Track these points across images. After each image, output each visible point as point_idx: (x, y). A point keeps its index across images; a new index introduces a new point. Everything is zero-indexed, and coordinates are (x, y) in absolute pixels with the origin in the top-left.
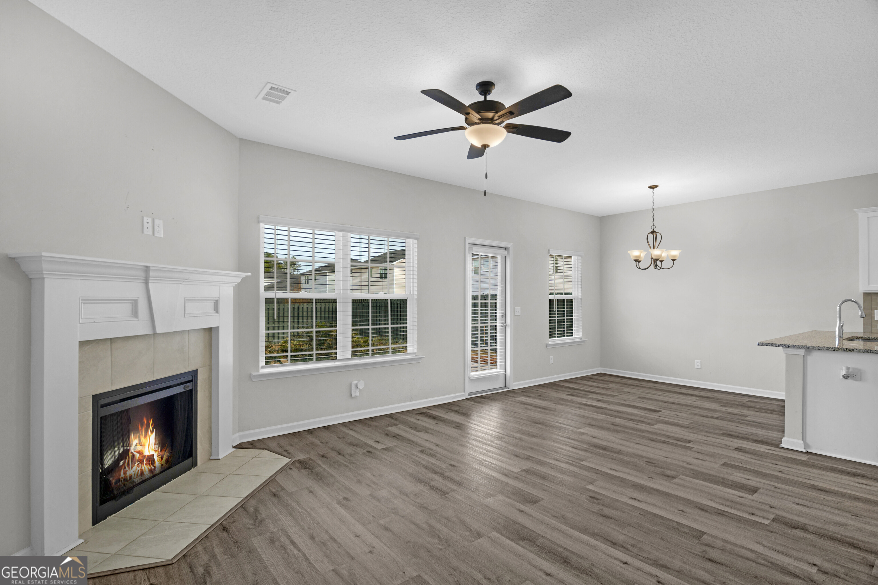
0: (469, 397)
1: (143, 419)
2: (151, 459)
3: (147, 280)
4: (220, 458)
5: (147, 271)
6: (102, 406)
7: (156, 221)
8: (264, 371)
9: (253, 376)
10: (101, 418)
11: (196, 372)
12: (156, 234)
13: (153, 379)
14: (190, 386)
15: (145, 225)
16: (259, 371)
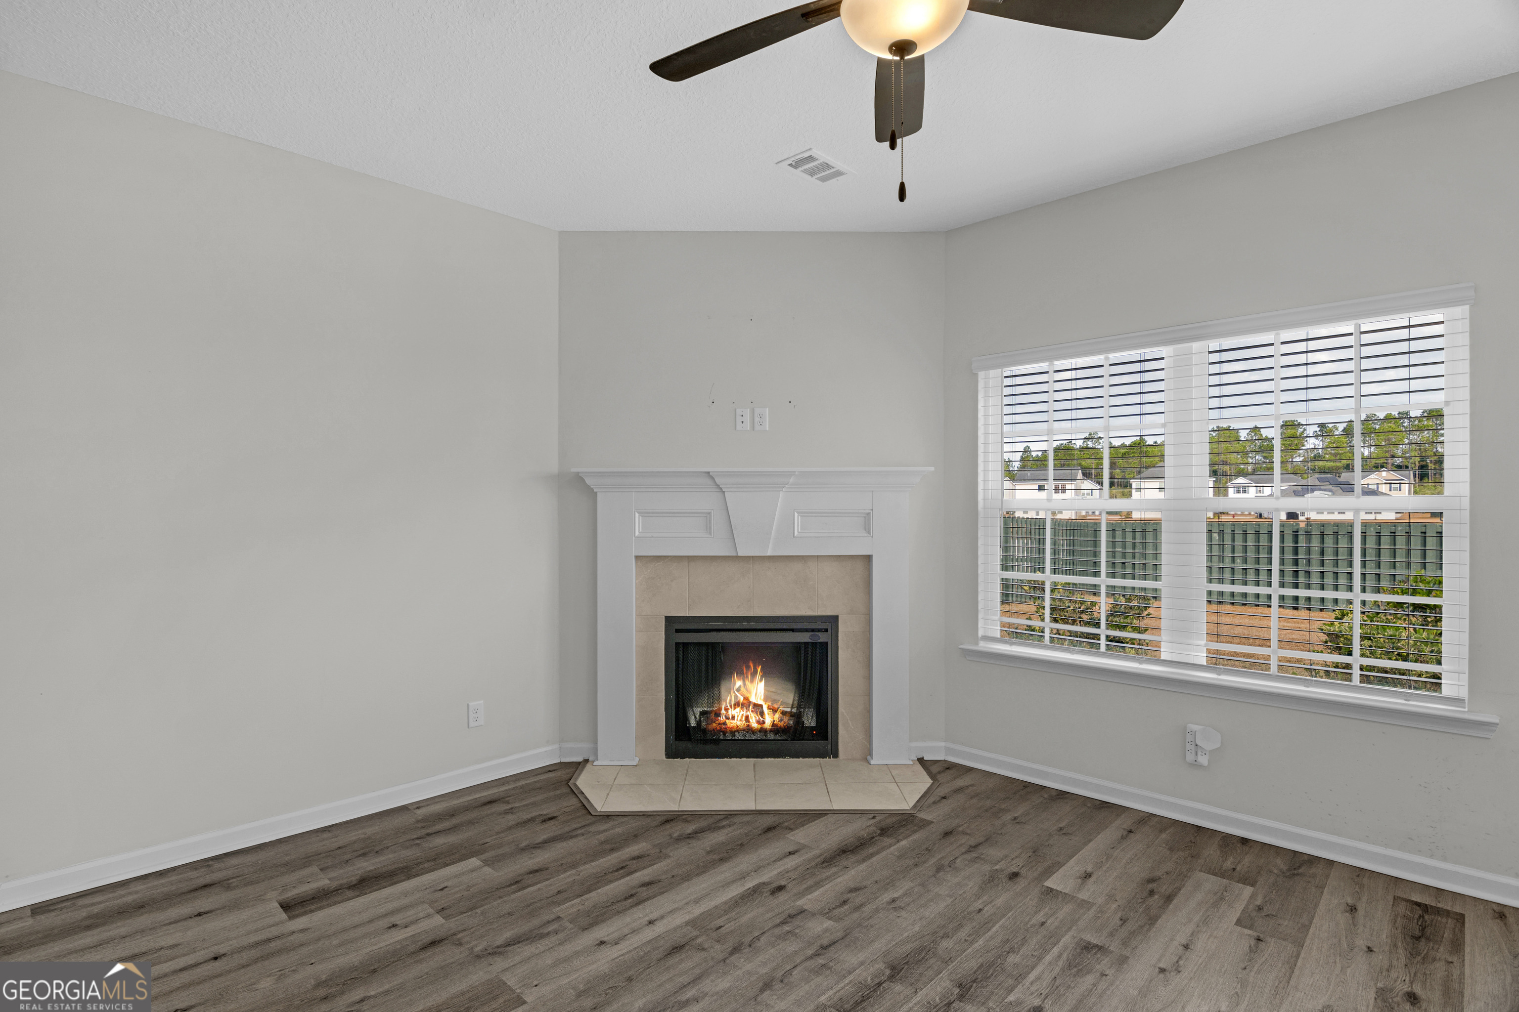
1: (748, 663)
2: (758, 708)
3: (721, 489)
4: (872, 762)
5: (712, 478)
6: (677, 631)
7: (758, 411)
8: (984, 646)
9: (963, 650)
10: (677, 644)
11: (835, 619)
12: (757, 427)
13: (751, 614)
14: (822, 638)
15: (739, 419)
16: (977, 644)
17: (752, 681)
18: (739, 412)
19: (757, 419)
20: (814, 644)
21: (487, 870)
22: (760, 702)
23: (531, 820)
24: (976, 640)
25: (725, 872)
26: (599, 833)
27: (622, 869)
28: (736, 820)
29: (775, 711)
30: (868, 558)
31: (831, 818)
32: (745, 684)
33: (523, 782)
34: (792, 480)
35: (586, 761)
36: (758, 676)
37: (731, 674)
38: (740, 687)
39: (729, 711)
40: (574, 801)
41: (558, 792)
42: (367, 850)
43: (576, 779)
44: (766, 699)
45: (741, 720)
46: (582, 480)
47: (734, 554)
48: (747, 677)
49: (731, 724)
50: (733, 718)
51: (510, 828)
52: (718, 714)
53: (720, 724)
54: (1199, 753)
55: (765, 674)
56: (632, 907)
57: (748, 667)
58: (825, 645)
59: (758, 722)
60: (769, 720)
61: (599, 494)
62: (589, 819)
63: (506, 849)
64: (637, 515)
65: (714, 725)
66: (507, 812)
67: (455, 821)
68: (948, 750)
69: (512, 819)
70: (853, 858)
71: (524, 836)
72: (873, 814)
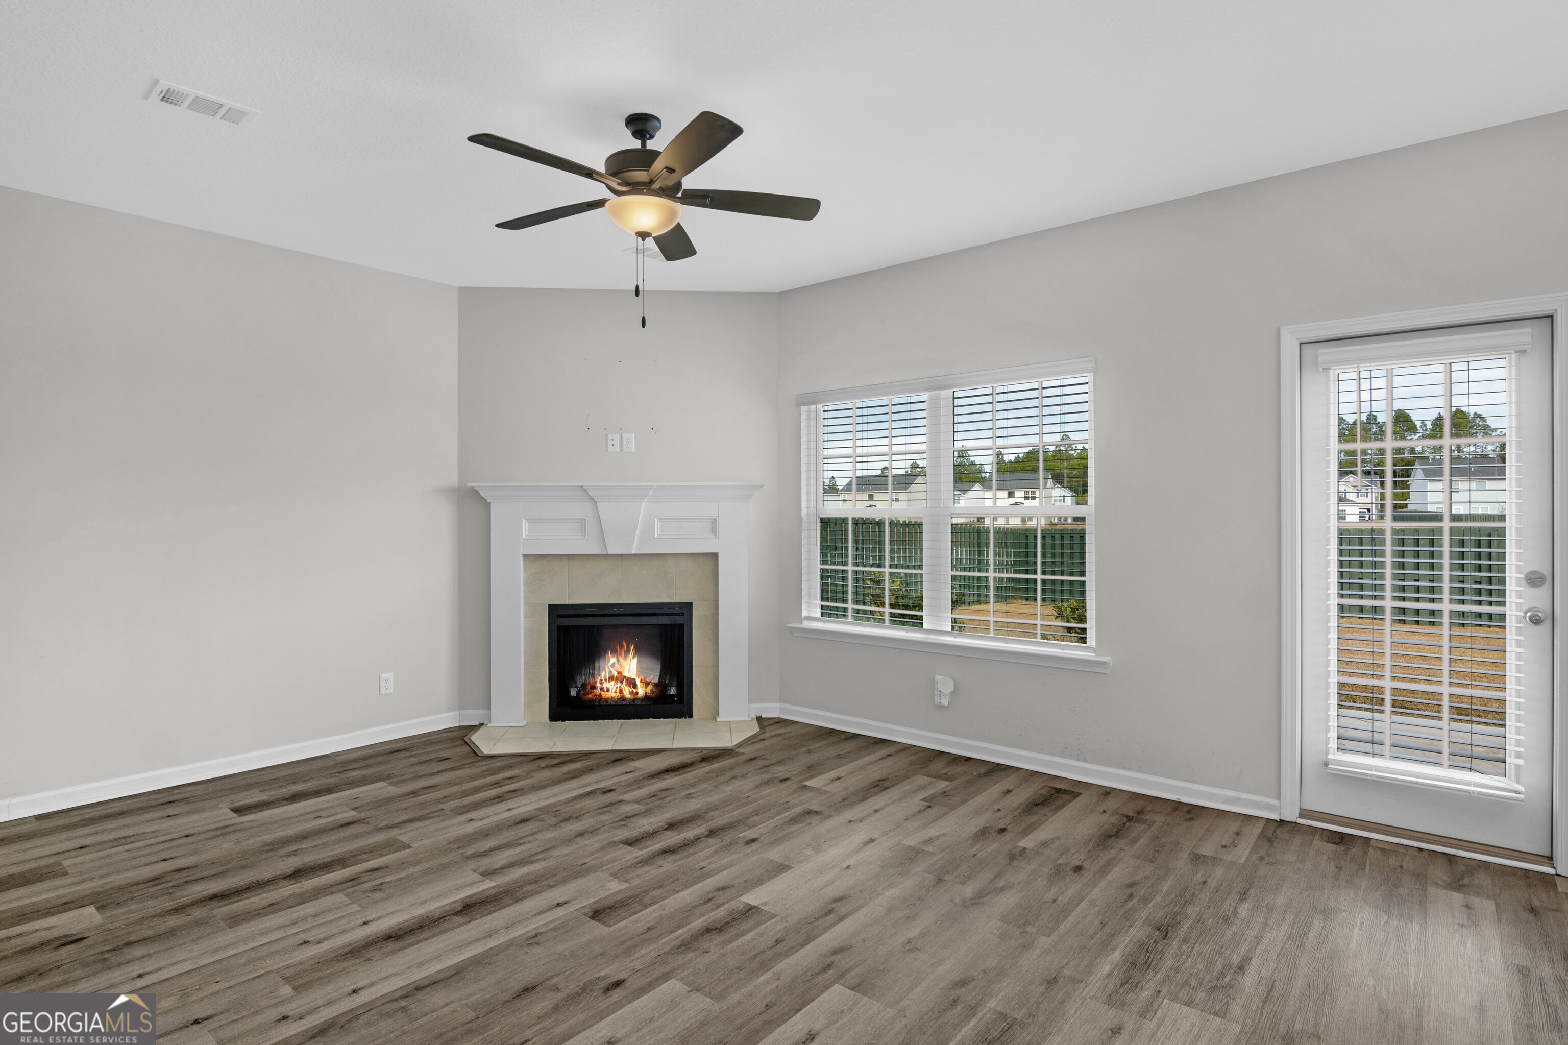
0: (1300, 821)
1: (622, 642)
2: (632, 683)
3: (593, 499)
4: (718, 720)
5: (585, 491)
6: (559, 616)
7: (625, 436)
8: (807, 624)
9: (790, 628)
10: (559, 627)
11: (690, 605)
12: (625, 449)
13: (621, 602)
14: (680, 620)
15: (610, 443)
16: (801, 623)
17: (625, 658)
18: (610, 436)
19: (625, 443)
20: (672, 626)
21: (391, 788)
22: (633, 676)
23: (431, 760)
24: (801, 620)
25: (574, 783)
26: (482, 766)
27: (497, 784)
28: (594, 756)
29: (647, 684)
30: (715, 556)
31: (668, 753)
32: (618, 661)
33: (423, 739)
34: (651, 493)
35: (482, 725)
36: (631, 654)
37: (606, 653)
38: (614, 663)
39: (604, 684)
40: (466, 749)
41: (454, 744)
42: (295, 779)
43: (471, 736)
44: (639, 673)
45: (615, 692)
46: (477, 492)
47: (604, 553)
48: (621, 655)
49: (605, 695)
50: (608, 690)
51: (412, 765)
52: (594, 687)
53: (595, 695)
54: (942, 697)
55: (638, 652)
56: (497, 803)
57: (622, 647)
58: (681, 626)
59: (632, 693)
60: (641, 691)
61: (491, 504)
62: (477, 758)
63: (407, 777)
64: (524, 521)
65: (590, 696)
66: (410, 757)
67: (367, 762)
68: (782, 710)
69: (414, 760)
70: (673, 774)
71: (422, 769)
72: (701, 750)
